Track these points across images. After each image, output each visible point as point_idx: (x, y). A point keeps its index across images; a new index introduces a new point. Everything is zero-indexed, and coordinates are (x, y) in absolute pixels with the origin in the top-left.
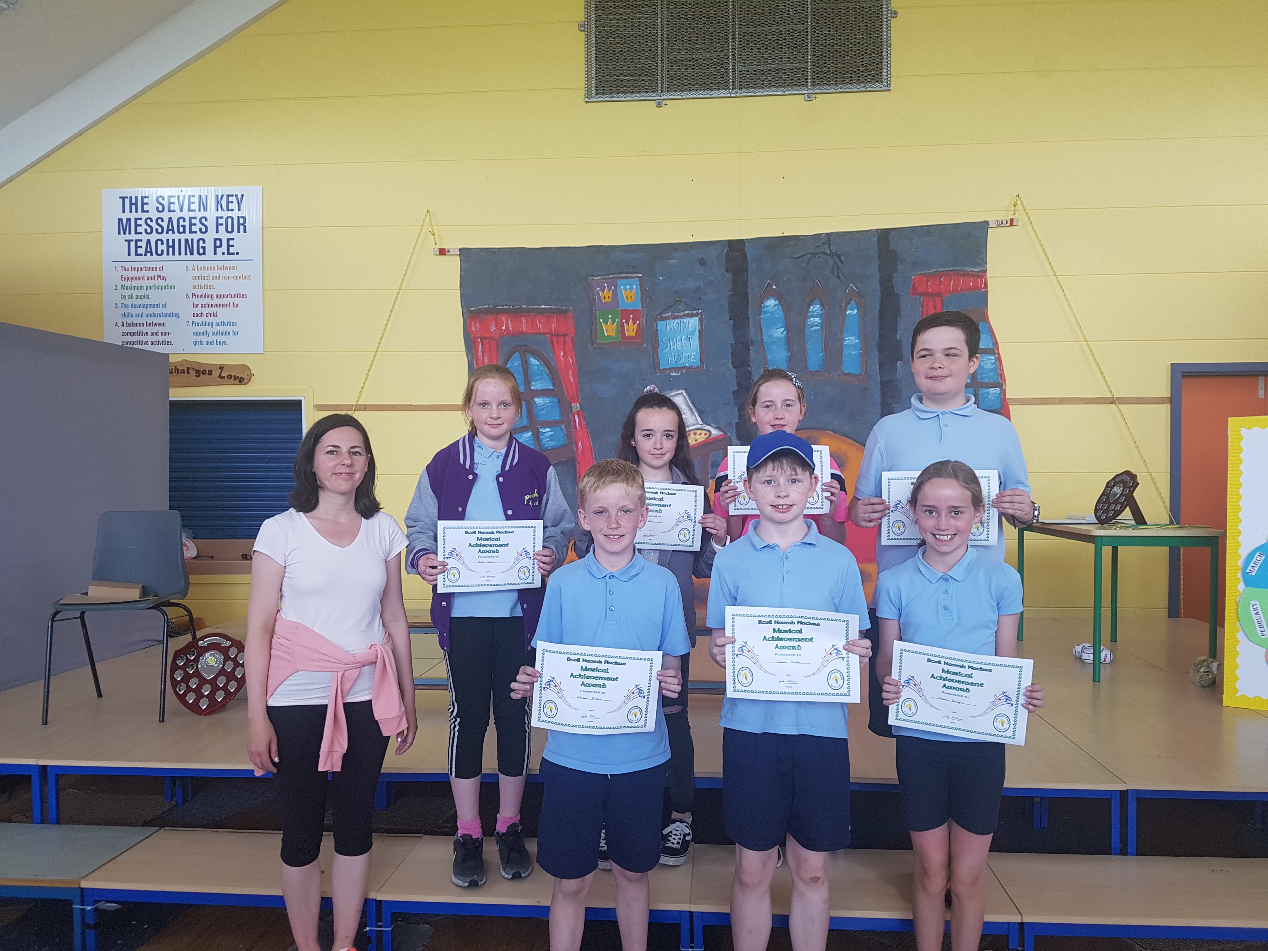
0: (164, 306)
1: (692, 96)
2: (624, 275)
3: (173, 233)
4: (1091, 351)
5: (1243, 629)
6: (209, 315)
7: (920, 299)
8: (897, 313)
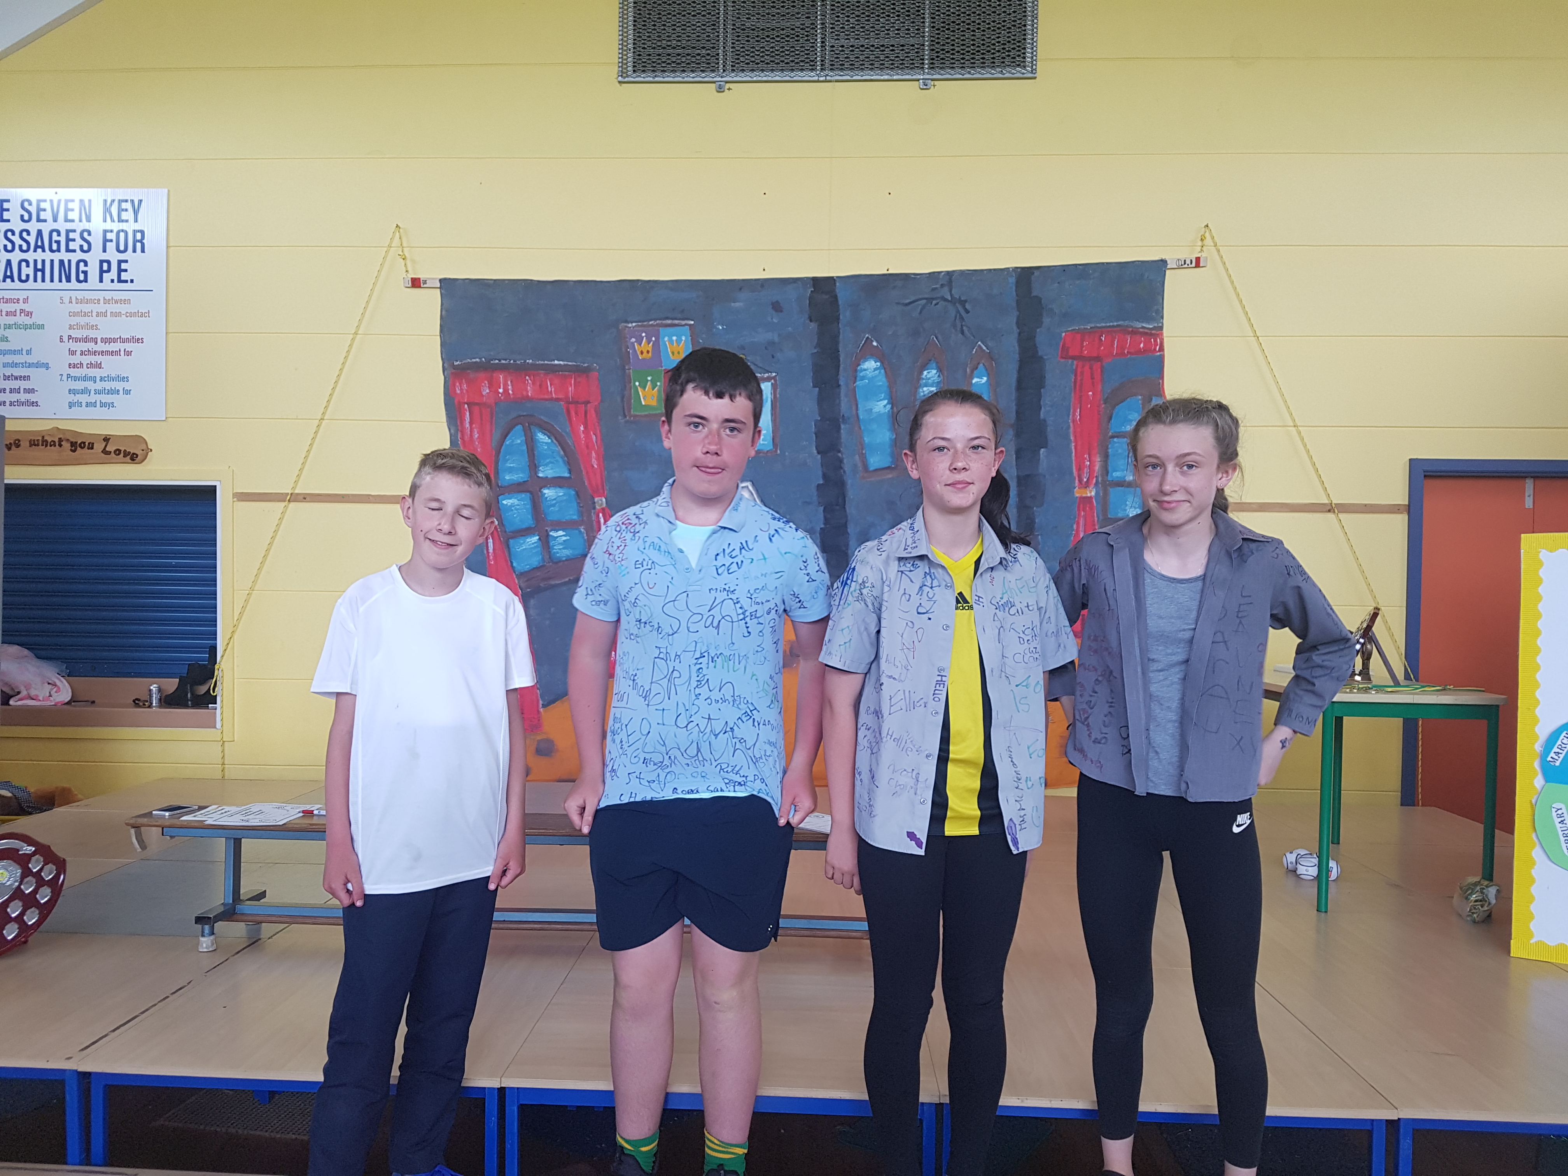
0: (29, 352)
1: (765, 79)
2: (669, 322)
3: (44, 251)
4: (1302, 439)
5: (1541, 845)
6: (91, 365)
7: (1072, 364)
8: (1040, 383)
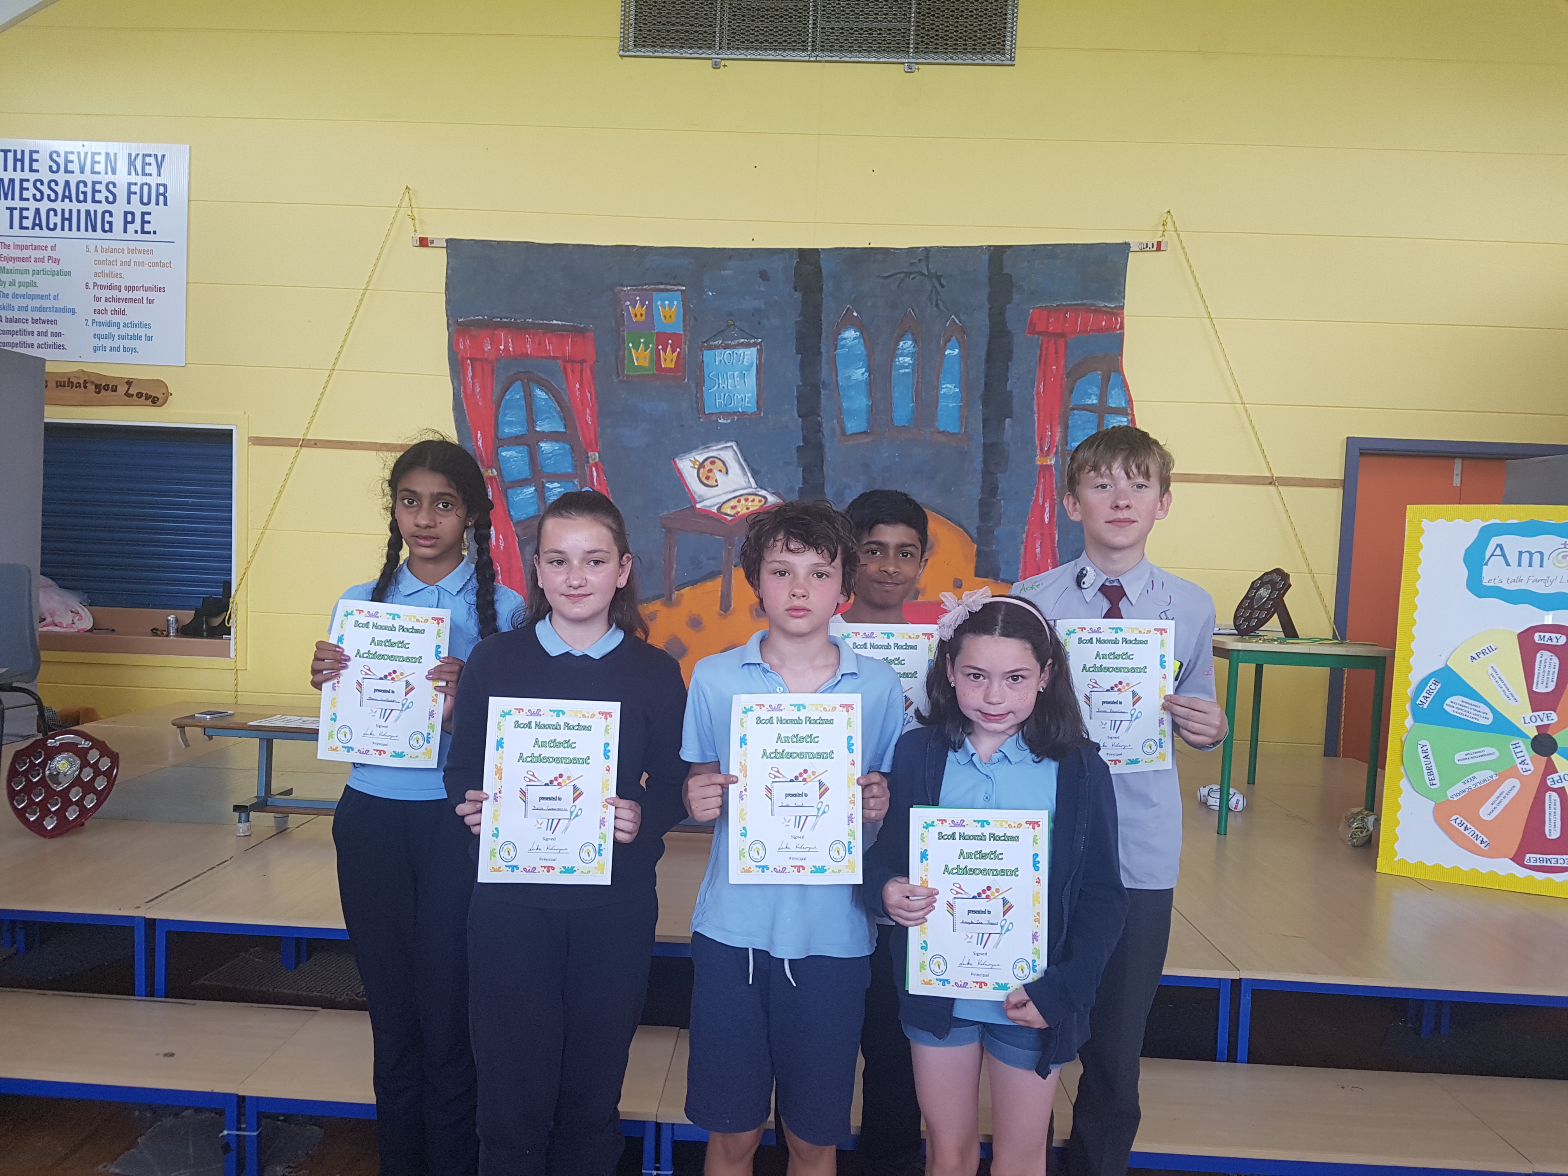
0: (56, 297)
1: (759, 57)
2: (662, 287)
3: (71, 201)
4: (1249, 416)
5: (1407, 777)
6: (115, 312)
7: (1038, 339)
8: (1008, 356)
